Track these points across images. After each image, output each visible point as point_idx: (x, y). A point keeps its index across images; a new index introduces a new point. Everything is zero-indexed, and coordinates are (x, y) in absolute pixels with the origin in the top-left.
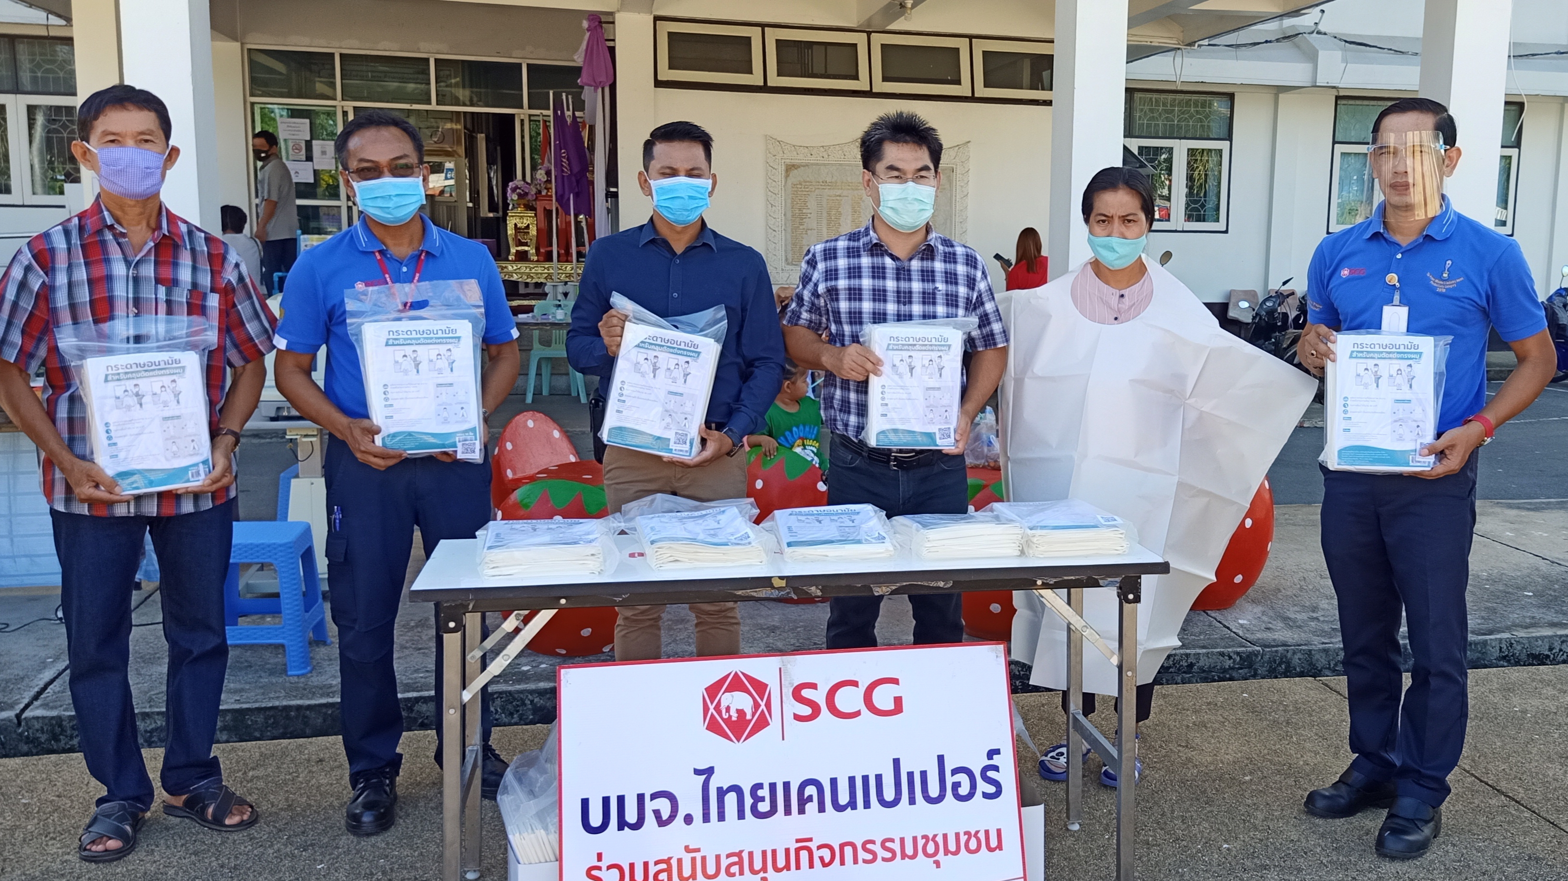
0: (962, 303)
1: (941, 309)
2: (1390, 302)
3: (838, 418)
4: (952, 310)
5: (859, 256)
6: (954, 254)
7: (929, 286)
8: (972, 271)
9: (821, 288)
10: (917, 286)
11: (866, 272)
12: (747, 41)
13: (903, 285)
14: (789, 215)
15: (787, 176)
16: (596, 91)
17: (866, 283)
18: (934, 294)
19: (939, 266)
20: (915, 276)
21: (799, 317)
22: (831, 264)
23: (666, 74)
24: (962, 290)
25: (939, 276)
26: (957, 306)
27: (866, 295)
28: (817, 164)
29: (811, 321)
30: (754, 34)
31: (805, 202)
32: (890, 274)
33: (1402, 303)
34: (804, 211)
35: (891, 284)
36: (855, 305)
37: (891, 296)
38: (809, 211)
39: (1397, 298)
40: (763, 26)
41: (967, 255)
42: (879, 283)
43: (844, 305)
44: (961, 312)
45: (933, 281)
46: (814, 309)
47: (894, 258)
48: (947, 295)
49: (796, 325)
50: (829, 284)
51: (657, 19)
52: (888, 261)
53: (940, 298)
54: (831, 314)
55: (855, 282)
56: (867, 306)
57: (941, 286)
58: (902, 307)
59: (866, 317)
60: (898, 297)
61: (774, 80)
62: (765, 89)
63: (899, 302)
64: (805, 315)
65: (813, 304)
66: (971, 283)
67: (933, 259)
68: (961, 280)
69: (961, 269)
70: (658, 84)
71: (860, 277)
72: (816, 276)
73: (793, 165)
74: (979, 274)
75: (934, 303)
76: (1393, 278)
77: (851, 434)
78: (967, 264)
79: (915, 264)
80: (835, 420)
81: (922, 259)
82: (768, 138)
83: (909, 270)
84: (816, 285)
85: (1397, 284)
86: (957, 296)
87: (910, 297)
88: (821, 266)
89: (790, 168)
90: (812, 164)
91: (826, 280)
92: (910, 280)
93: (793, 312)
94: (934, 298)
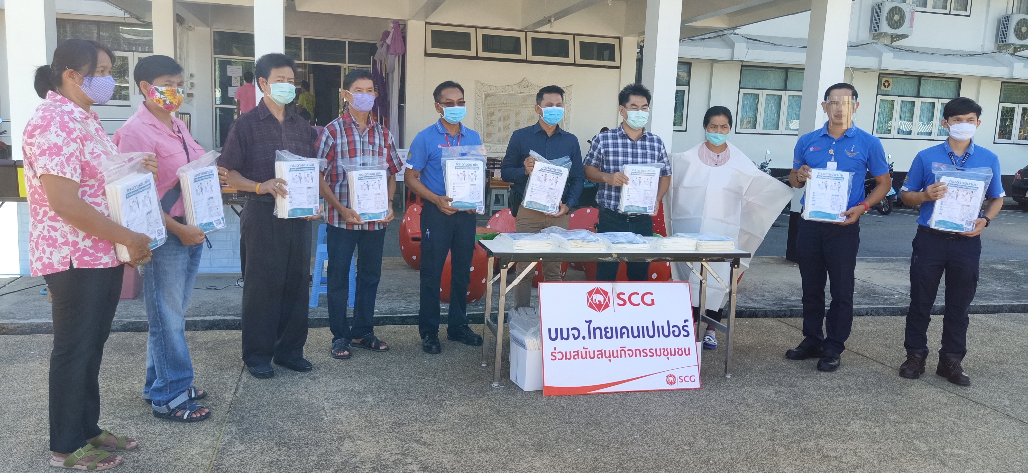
0: (656, 158)
1: (649, 160)
2: (830, 160)
3: (606, 202)
4: (653, 161)
5: (617, 139)
6: (653, 139)
7: (644, 151)
8: (660, 145)
9: (602, 151)
10: (639, 151)
11: (620, 145)
12: (468, 35)
13: (634, 150)
14: (486, 118)
15: (485, 100)
16: (395, 57)
17: (620, 149)
18: (646, 154)
19: (648, 143)
20: (639, 147)
21: (591, 162)
22: (606, 142)
23: (430, 50)
24: (657, 153)
25: (648, 147)
26: (655, 159)
27: (620, 154)
28: (500, 95)
29: (596, 164)
30: (472, 31)
31: (493, 113)
32: (629, 146)
33: (835, 161)
34: (493, 117)
35: (630, 150)
36: (616, 158)
37: (630, 155)
38: (495, 117)
39: (833, 159)
40: (476, 28)
41: (658, 139)
42: (625, 150)
43: (611, 158)
44: (656, 161)
45: (646, 149)
46: (598, 159)
47: (631, 140)
48: (651, 155)
49: (590, 165)
50: (605, 149)
51: (427, 23)
52: (629, 141)
53: (649, 156)
54: (604, 161)
55: (616, 149)
56: (621, 158)
57: (649, 151)
58: (634, 159)
59: (620, 163)
60: (633, 155)
61: (481, 54)
62: (477, 58)
63: (633, 157)
64: (594, 161)
65: (598, 157)
66: (659, 150)
67: (645, 141)
68: (656, 149)
69: (656, 145)
70: (427, 55)
71: (618, 147)
72: (599, 146)
73: (488, 95)
74: (662, 147)
75: (646, 158)
76: (831, 151)
77: (612, 208)
78: (658, 143)
79: (639, 143)
80: (604, 203)
81: (641, 141)
82: (477, 82)
83: (637, 145)
84: (600, 150)
85: (833, 154)
86: (655, 155)
87: (637, 155)
88: (601, 142)
89: (487, 96)
90: (497, 95)
91: (604, 148)
92: (637, 149)
93: (588, 160)
94: (646, 156)
